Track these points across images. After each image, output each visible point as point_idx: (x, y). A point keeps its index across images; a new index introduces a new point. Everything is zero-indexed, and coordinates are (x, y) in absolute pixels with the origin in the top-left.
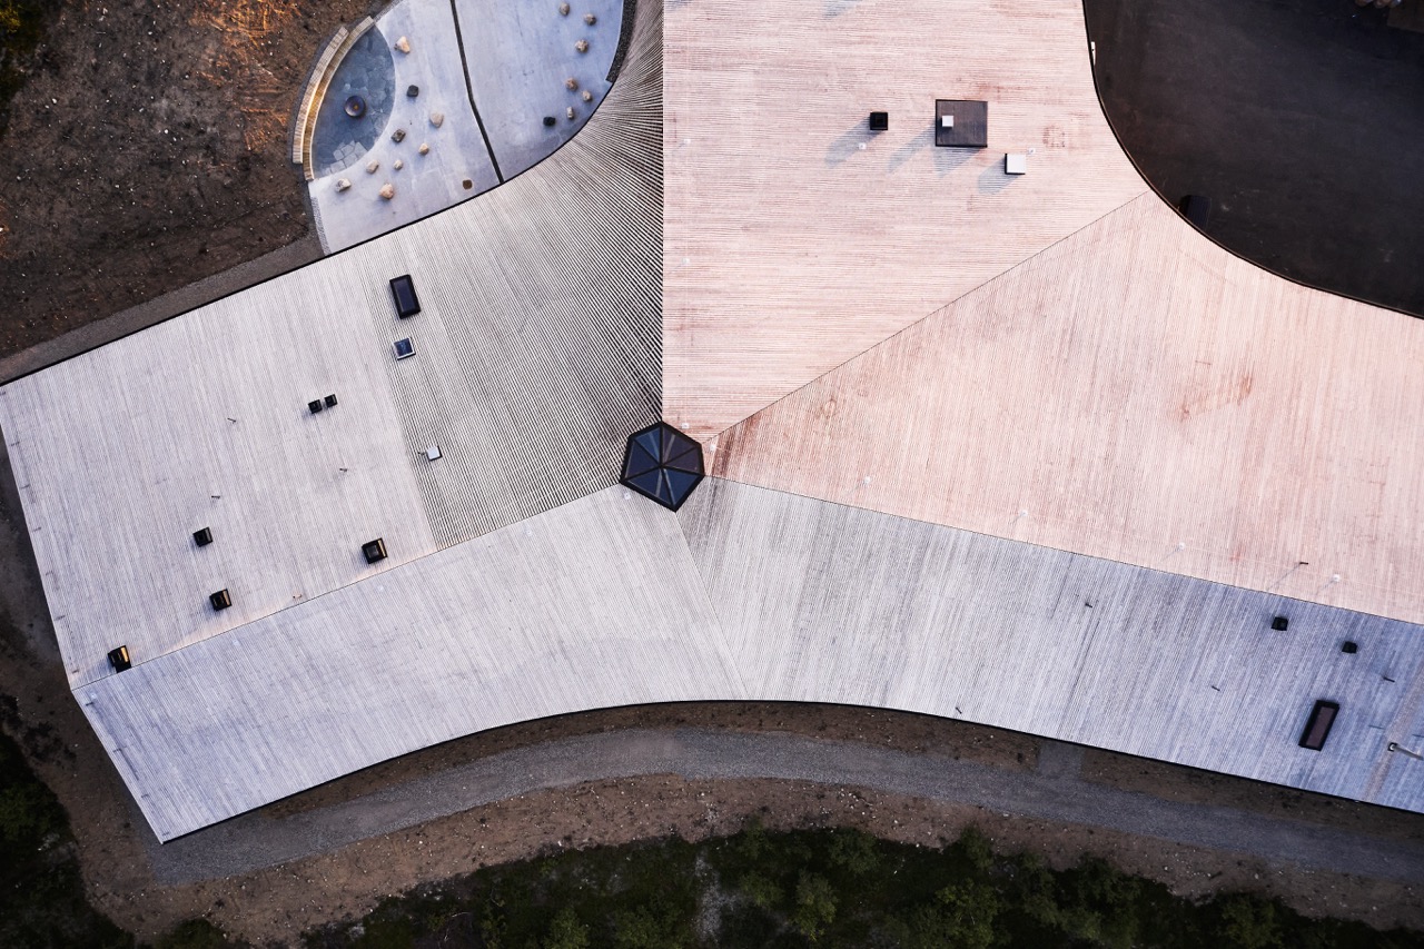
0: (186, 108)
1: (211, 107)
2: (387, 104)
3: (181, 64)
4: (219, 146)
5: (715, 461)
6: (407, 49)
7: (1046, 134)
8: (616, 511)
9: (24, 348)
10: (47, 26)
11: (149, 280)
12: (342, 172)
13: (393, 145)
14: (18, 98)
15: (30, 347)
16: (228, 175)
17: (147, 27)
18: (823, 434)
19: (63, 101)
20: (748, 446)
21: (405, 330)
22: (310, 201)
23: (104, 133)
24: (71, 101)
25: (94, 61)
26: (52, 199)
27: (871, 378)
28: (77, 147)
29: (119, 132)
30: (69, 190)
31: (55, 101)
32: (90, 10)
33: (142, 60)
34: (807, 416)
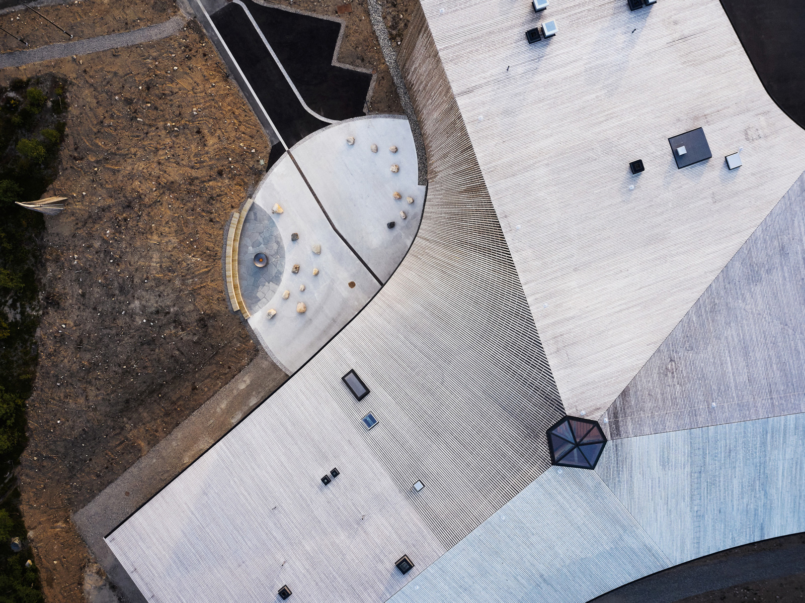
0: (153, 301)
1: (168, 295)
2: (280, 251)
3: (138, 275)
4: (182, 318)
5: (610, 429)
6: (281, 211)
7: (746, 134)
8: (555, 483)
9: (100, 491)
10: (41, 279)
11: (166, 420)
12: (267, 305)
13: (294, 276)
14: (39, 332)
15: (103, 489)
16: (195, 334)
17: (108, 258)
18: (674, 385)
19: (69, 324)
20: (628, 411)
21: (365, 407)
22: (252, 332)
23: (104, 335)
24: (75, 322)
25: (80, 291)
26: (85, 391)
27: (691, 336)
28: (89, 351)
29: (114, 332)
30: (94, 380)
31: (64, 326)
32: (66, 259)
33: (113, 280)
34: (659, 377)
